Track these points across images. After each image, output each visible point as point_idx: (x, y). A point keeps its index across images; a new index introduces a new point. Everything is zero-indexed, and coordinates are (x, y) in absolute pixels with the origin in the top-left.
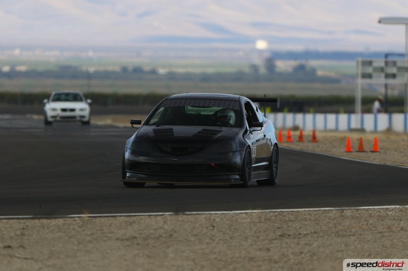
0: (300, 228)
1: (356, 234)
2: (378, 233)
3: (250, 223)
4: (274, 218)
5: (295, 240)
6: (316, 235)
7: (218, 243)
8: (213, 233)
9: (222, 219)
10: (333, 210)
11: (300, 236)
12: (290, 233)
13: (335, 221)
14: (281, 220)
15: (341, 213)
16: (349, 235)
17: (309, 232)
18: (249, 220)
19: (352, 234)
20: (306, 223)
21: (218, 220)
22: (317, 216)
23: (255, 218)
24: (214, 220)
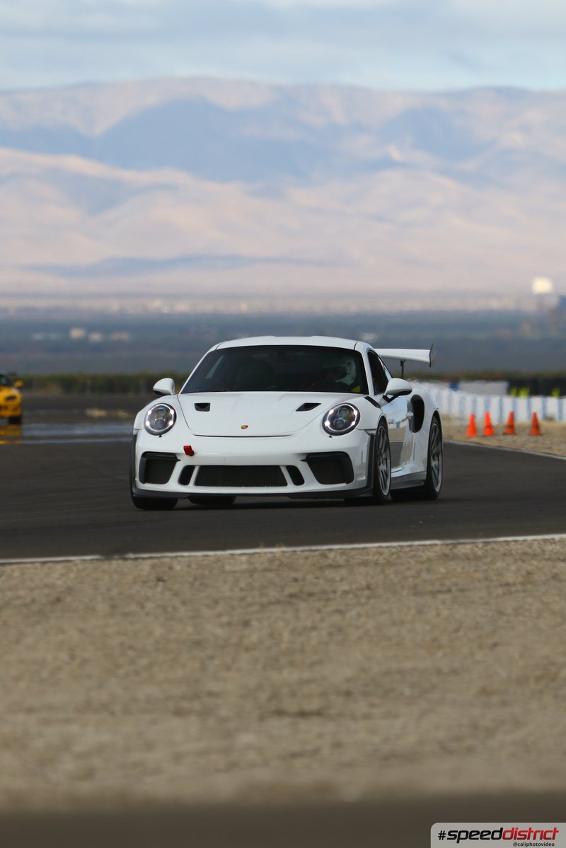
0: (342, 579)
1: (454, 589)
2: (502, 585)
3: (243, 572)
4: (302, 561)
5: (319, 604)
6: (367, 593)
7: (147, 614)
8: (150, 594)
9: (189, 566)
10: (436, 545)
11: (332, 596)
12: (315, 590)
13: (425, 566)
14: (314, 565)
15: (451, 550)
16: (439, 592)
17: (354, 587)
18: (244, 567)
19: (445, 588)
20: (363, 569)
21: (178, 568)
22: (394, 556)
23: (262, 563)
24: (171, 568)
